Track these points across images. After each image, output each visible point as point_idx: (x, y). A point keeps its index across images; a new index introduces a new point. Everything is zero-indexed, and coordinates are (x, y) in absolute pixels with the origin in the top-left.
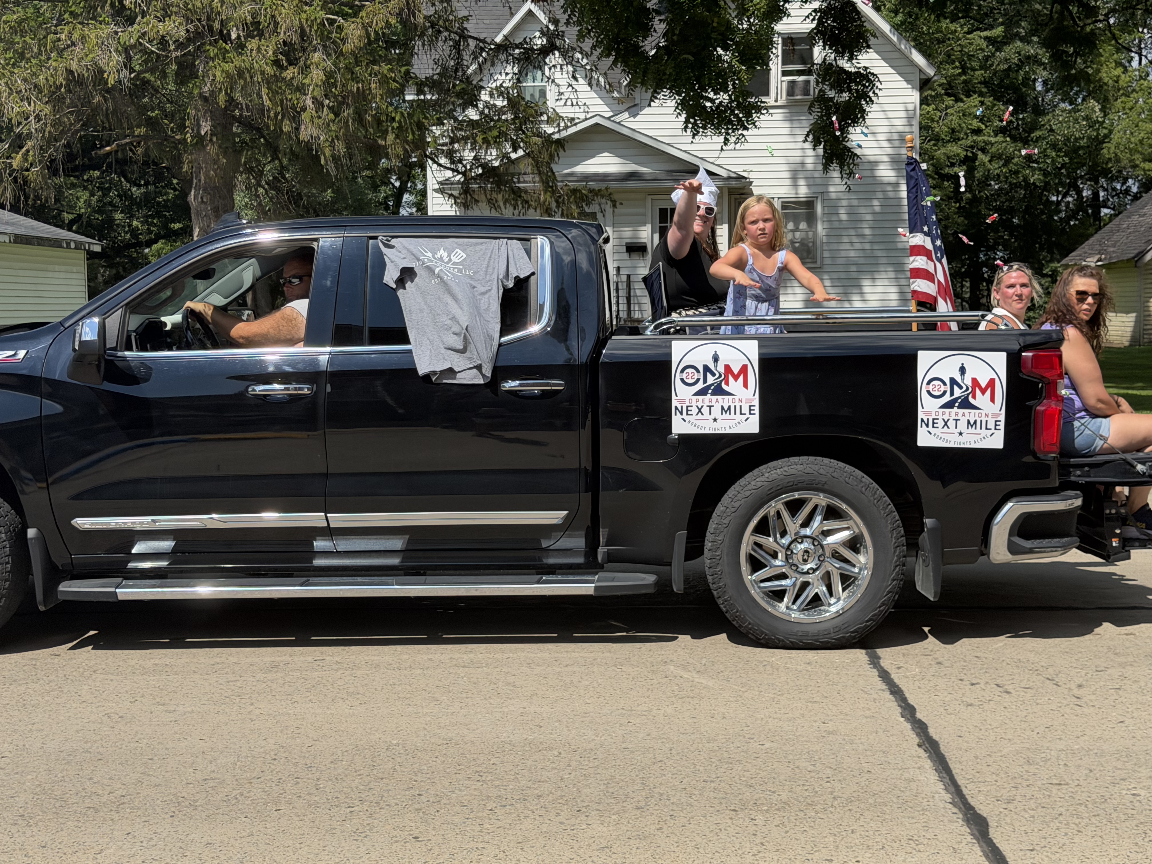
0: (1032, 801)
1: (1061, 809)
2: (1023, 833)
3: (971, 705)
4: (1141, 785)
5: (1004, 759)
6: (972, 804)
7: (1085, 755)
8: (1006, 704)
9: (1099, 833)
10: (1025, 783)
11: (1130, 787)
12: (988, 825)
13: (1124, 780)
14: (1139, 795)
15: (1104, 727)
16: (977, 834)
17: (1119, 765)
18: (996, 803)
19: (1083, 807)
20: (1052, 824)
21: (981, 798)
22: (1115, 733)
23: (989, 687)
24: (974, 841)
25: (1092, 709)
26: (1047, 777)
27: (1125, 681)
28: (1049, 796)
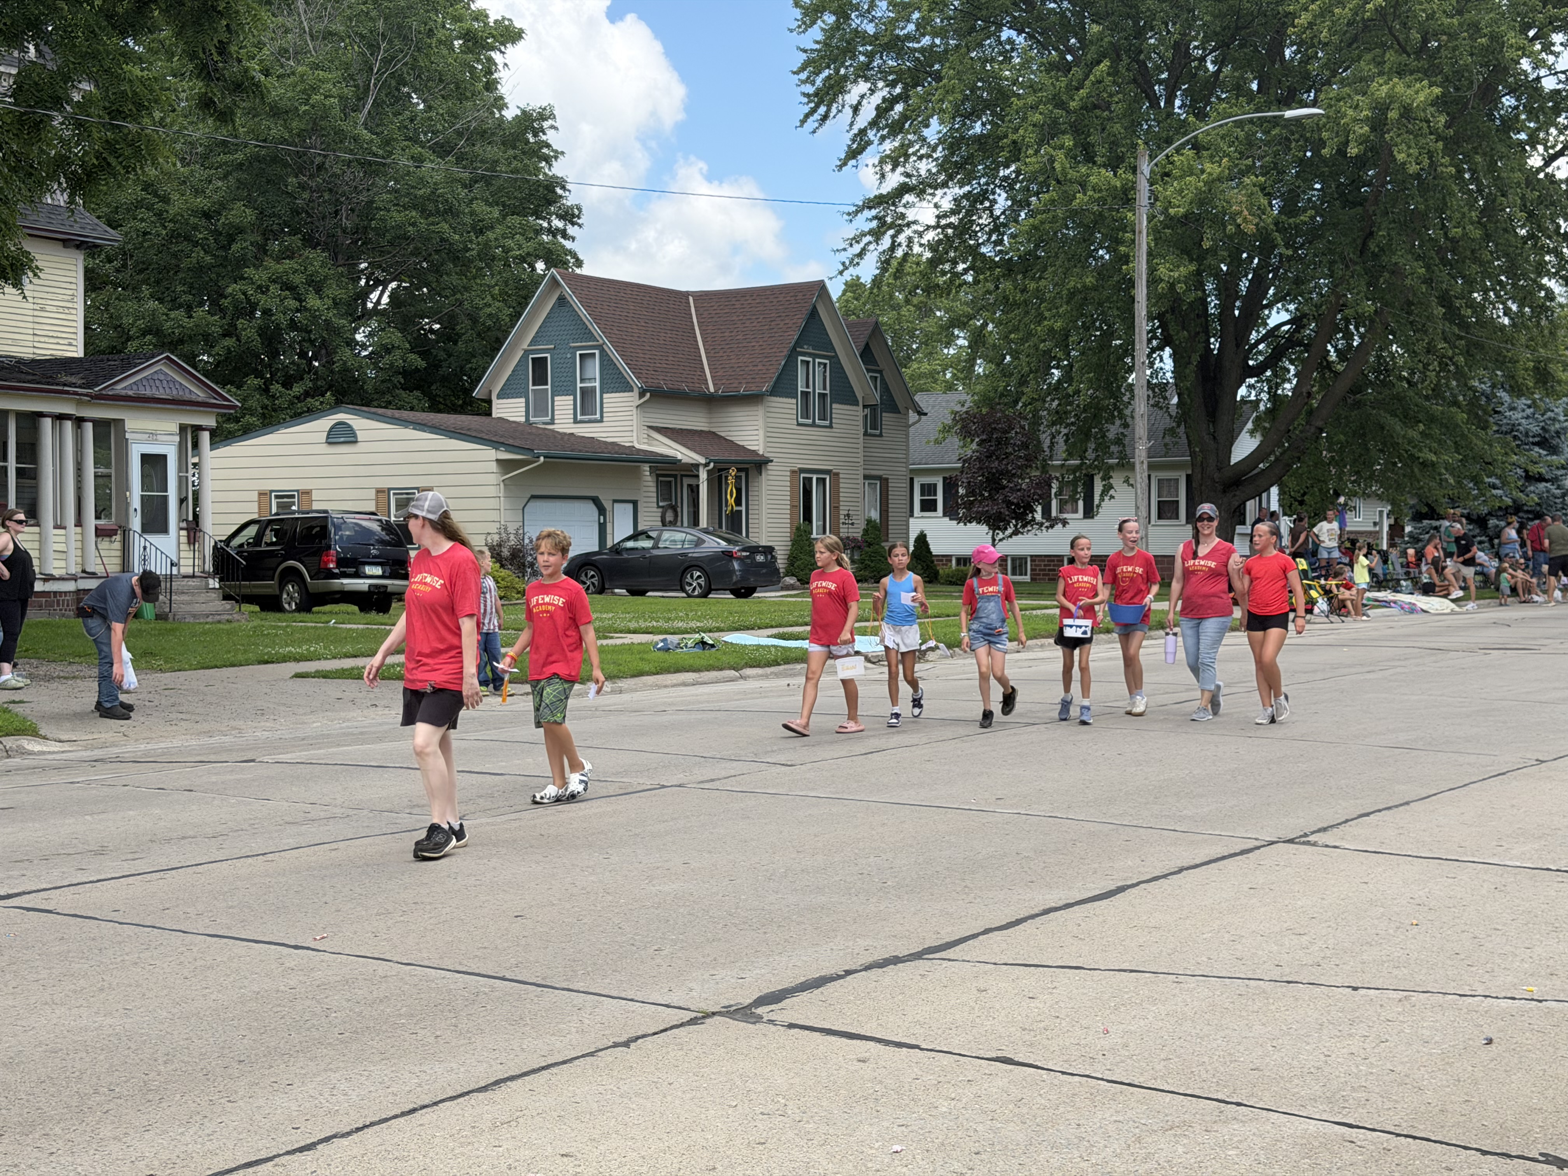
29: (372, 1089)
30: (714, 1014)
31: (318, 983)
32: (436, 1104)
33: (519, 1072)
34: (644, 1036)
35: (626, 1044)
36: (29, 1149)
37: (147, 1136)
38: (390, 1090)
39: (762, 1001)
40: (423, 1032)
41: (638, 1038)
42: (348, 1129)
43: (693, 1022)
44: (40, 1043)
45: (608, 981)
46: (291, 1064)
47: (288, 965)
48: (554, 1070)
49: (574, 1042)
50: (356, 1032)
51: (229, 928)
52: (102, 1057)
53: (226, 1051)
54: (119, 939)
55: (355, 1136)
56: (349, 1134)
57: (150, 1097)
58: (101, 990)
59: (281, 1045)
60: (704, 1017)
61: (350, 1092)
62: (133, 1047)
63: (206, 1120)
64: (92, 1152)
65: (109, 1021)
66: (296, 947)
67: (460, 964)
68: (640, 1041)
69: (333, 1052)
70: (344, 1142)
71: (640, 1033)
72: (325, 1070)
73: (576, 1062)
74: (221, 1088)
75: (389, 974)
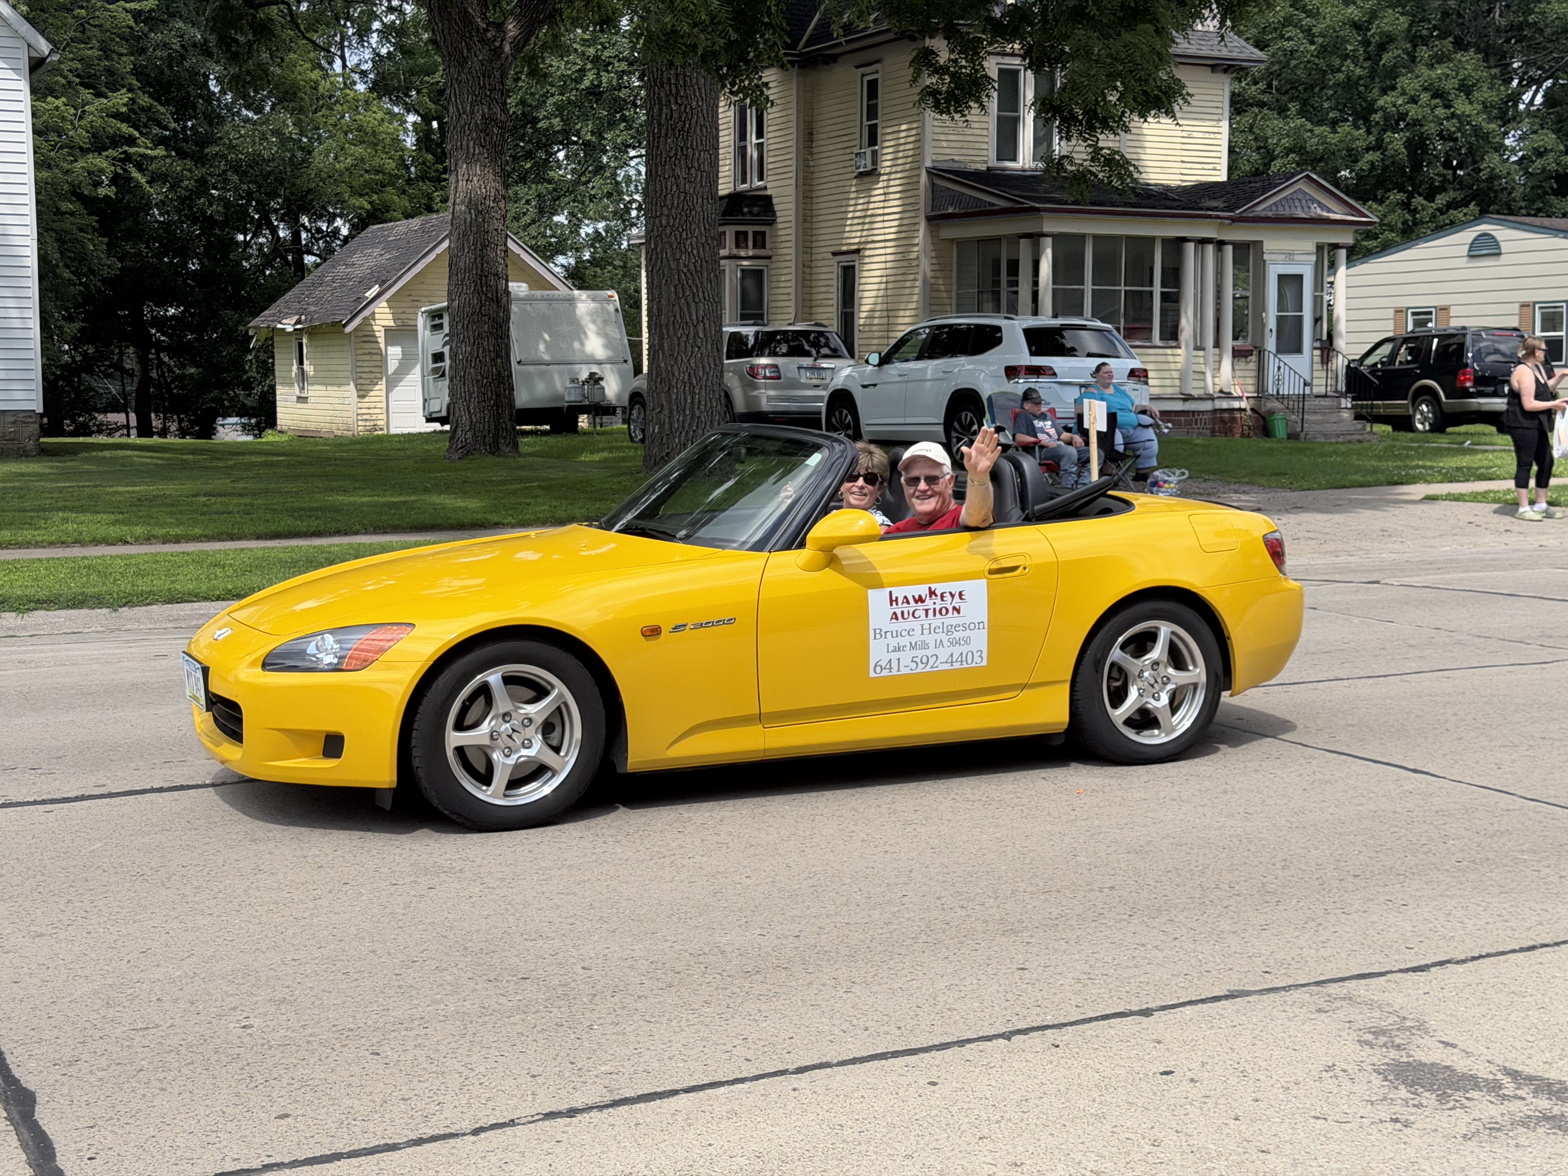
0: (104, 1058)
1: (143, 1062)
2: (83, 1104)
3: (40, 935)
4: (256, 1012)
5: (73, 1005)
6: (17, 1075)
7: (187, 984)
8: (90, 928)
9: (190, 1087)
10: (97, 1034)
11: (241, 1018)
12: (35, 1102)
13: (234, 1009)
14: (251, 1026)
15: (220, 941)
16: (17, 1117)
17: (231, 989)
18: (51, 1069)
19: (173, 1054)
20: (125, 1086)
21: (32, 1065)
22: (233, 947)
23: (70, 905)
24: (12, 1128)
25: (209, 918)
26: (130, 1021)
27: (259, 876)
28: (129, 1047)
29: (1490, 920)
31: (1437, 808)
32: (1557, 944)
36: (1157, 931)
37: (1264, 934)
38: (1508, 924)
40: (1547, 870)
42: (1462, 957)
44: (1168, 835)
46: (1406, 885)
47: (1406, 788)
50: (1473, 862)
51: (1348, 746)
52: (1224, 855)
53: (1343, 864)
55: (1470, 964)
56: (1464, 961)
57: (1268, 898)
59: (1397, 866)
61: (1466, 921)
62: (1253, 849)
63: (1320, 928)
64: (1212, 942)
65: (1230, 822)
66: (1415, 771)
69: (1449, 879)
70: (1460, 968)
72: (1441, 895)
74: (1336, 899)
75: (1511, 807)
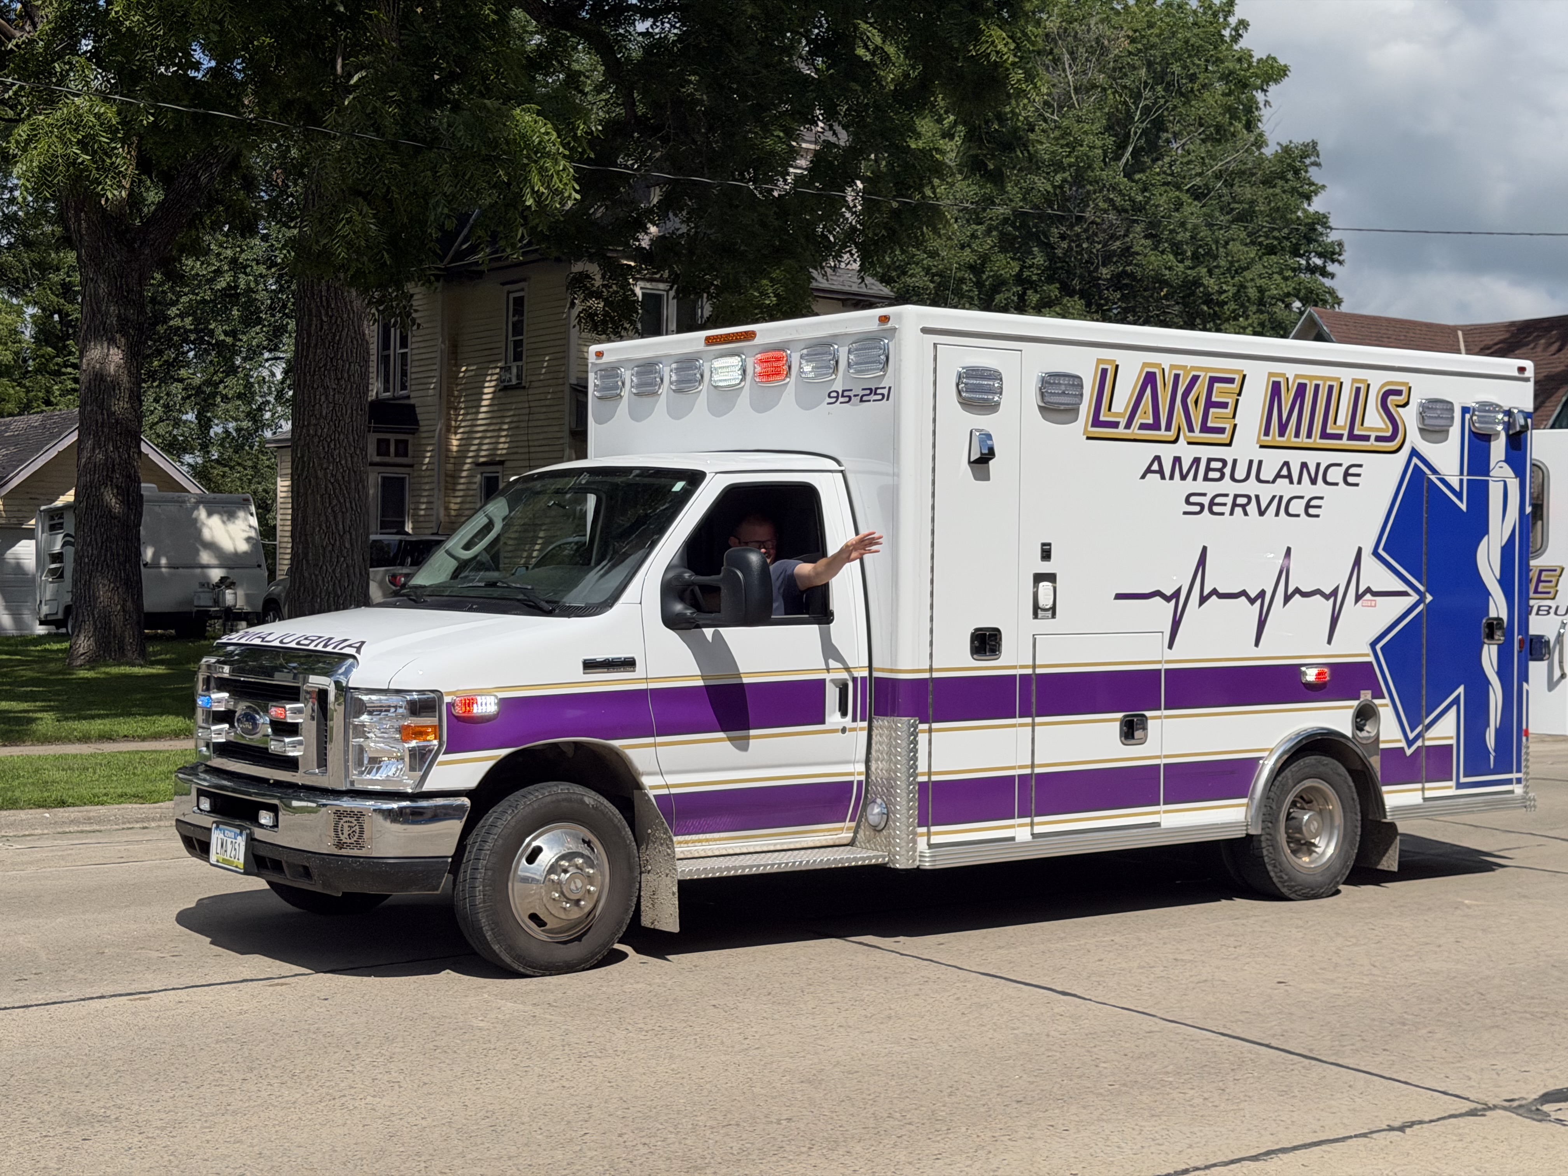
30: (1495, 1107)
31: (1086, 1031)
32: (1207, 1167)
33: (1290, 1146)
34: (1421, 1122)
35: (1401, 1129)
37: (938, 1164)
38: (1161, 1148)
39: (1549, 1097)
40: (1192, 1092)
41: (1412, 1124)
43: (1472, 1113)
44: (838, 1063)
45: (1379, 1059)
46: (1065, 1109)
47: (1056, 1010)
48: (1324, 1147)
49: (1345, 1121)
50: (1125, 1085)
52: (893, 1083)
53: (1006, 1089)
54: (902, 970)
57: (938, 1127)
58: (890, 1018)
59: (1055, 1090)
60: (1484, 1109)
61: (1123, 1145)
62: (920, 1075)
63: (991, 1156)
65: (896, 1048)
66: (1063, 993)
67: (1225, 1026)
68: (1416, 1127)
69: (1104, 1103)
71: (1414, 1119)
72: (1099, 1120)
73: (1350, 1142)
74: (1002, 1126)
75: (1154, 1029)
